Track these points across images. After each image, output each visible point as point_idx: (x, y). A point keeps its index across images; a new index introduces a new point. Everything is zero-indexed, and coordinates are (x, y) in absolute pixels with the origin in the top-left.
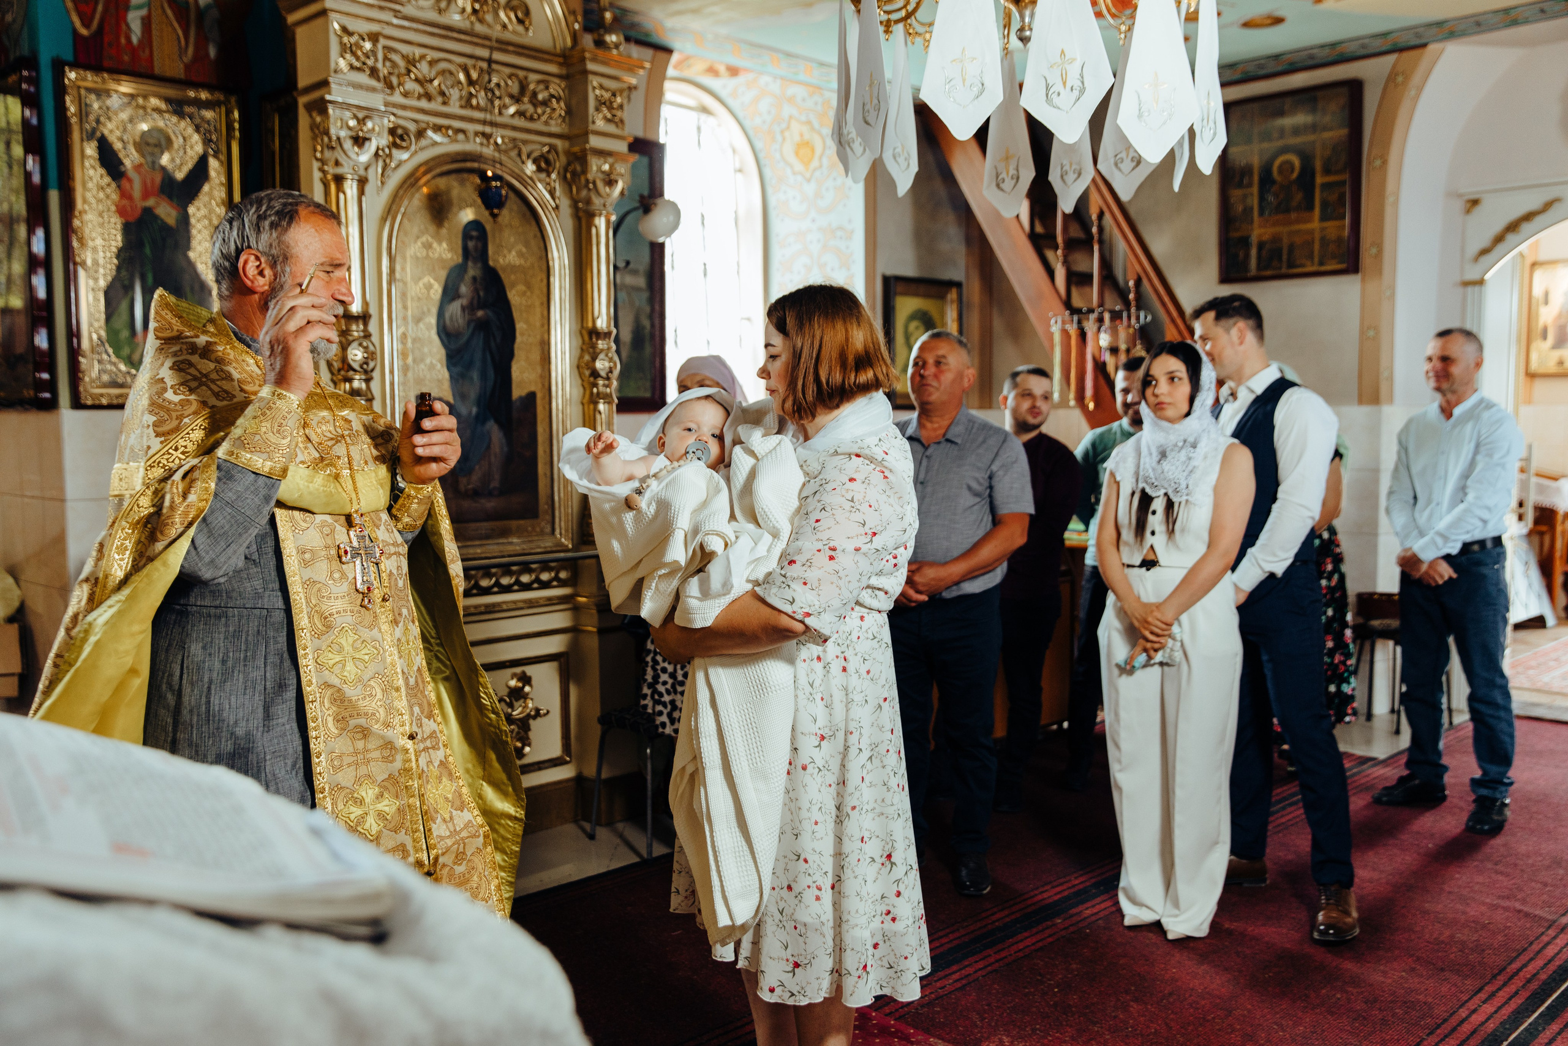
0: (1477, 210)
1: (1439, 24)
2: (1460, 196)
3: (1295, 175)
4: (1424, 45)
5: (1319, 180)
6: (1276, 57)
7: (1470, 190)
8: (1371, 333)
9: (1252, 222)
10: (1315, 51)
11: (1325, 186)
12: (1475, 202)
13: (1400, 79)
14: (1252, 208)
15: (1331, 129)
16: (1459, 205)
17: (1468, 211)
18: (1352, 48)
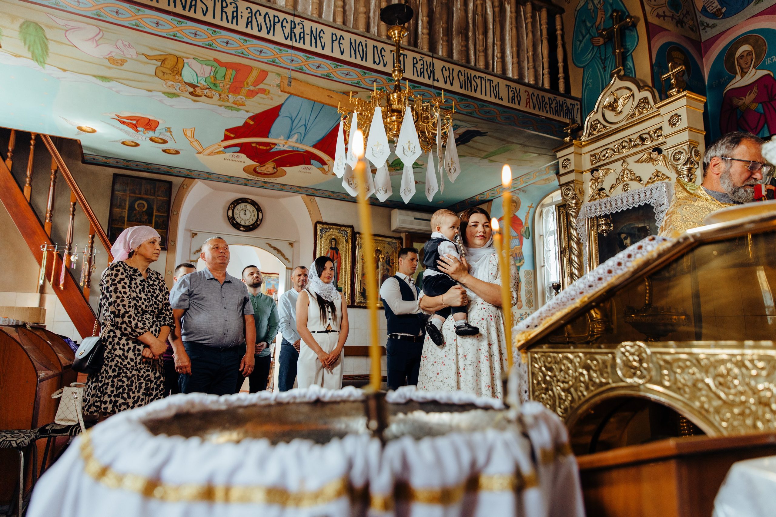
0: (195, 237)
1: (210, 174)
2: (190, 231)
3: (144, 210)
4: (195, 179)
5: (155, 213)
6: (147, 164)
7: (194, 230)
8: (170, 273)
9: (124, 223)
10: (161, 167)
11: (156, 216)
12: (196, 234)
13: (185, 187)
14: (124, 217)
15: (161, 196)
16: (189, 234)
17: (193, 237)
18: (175, 171)
